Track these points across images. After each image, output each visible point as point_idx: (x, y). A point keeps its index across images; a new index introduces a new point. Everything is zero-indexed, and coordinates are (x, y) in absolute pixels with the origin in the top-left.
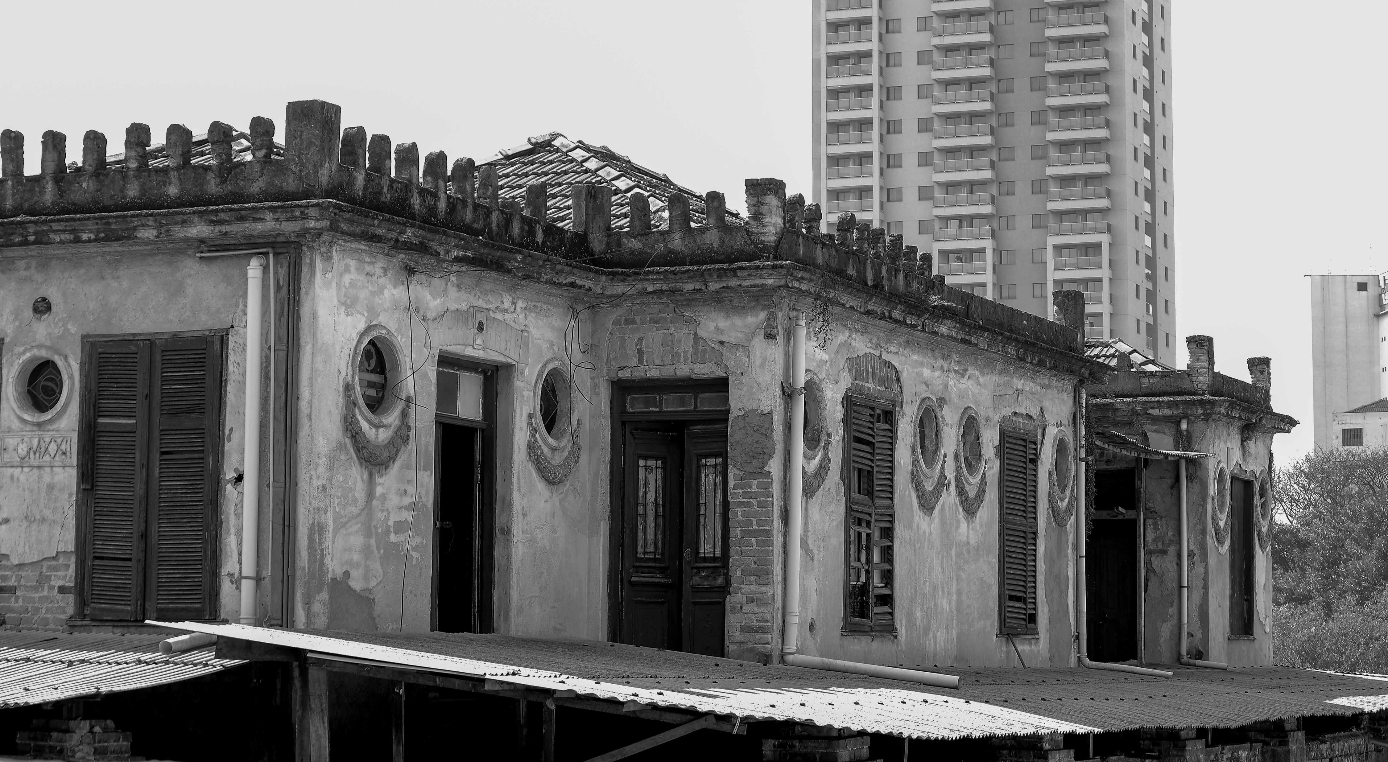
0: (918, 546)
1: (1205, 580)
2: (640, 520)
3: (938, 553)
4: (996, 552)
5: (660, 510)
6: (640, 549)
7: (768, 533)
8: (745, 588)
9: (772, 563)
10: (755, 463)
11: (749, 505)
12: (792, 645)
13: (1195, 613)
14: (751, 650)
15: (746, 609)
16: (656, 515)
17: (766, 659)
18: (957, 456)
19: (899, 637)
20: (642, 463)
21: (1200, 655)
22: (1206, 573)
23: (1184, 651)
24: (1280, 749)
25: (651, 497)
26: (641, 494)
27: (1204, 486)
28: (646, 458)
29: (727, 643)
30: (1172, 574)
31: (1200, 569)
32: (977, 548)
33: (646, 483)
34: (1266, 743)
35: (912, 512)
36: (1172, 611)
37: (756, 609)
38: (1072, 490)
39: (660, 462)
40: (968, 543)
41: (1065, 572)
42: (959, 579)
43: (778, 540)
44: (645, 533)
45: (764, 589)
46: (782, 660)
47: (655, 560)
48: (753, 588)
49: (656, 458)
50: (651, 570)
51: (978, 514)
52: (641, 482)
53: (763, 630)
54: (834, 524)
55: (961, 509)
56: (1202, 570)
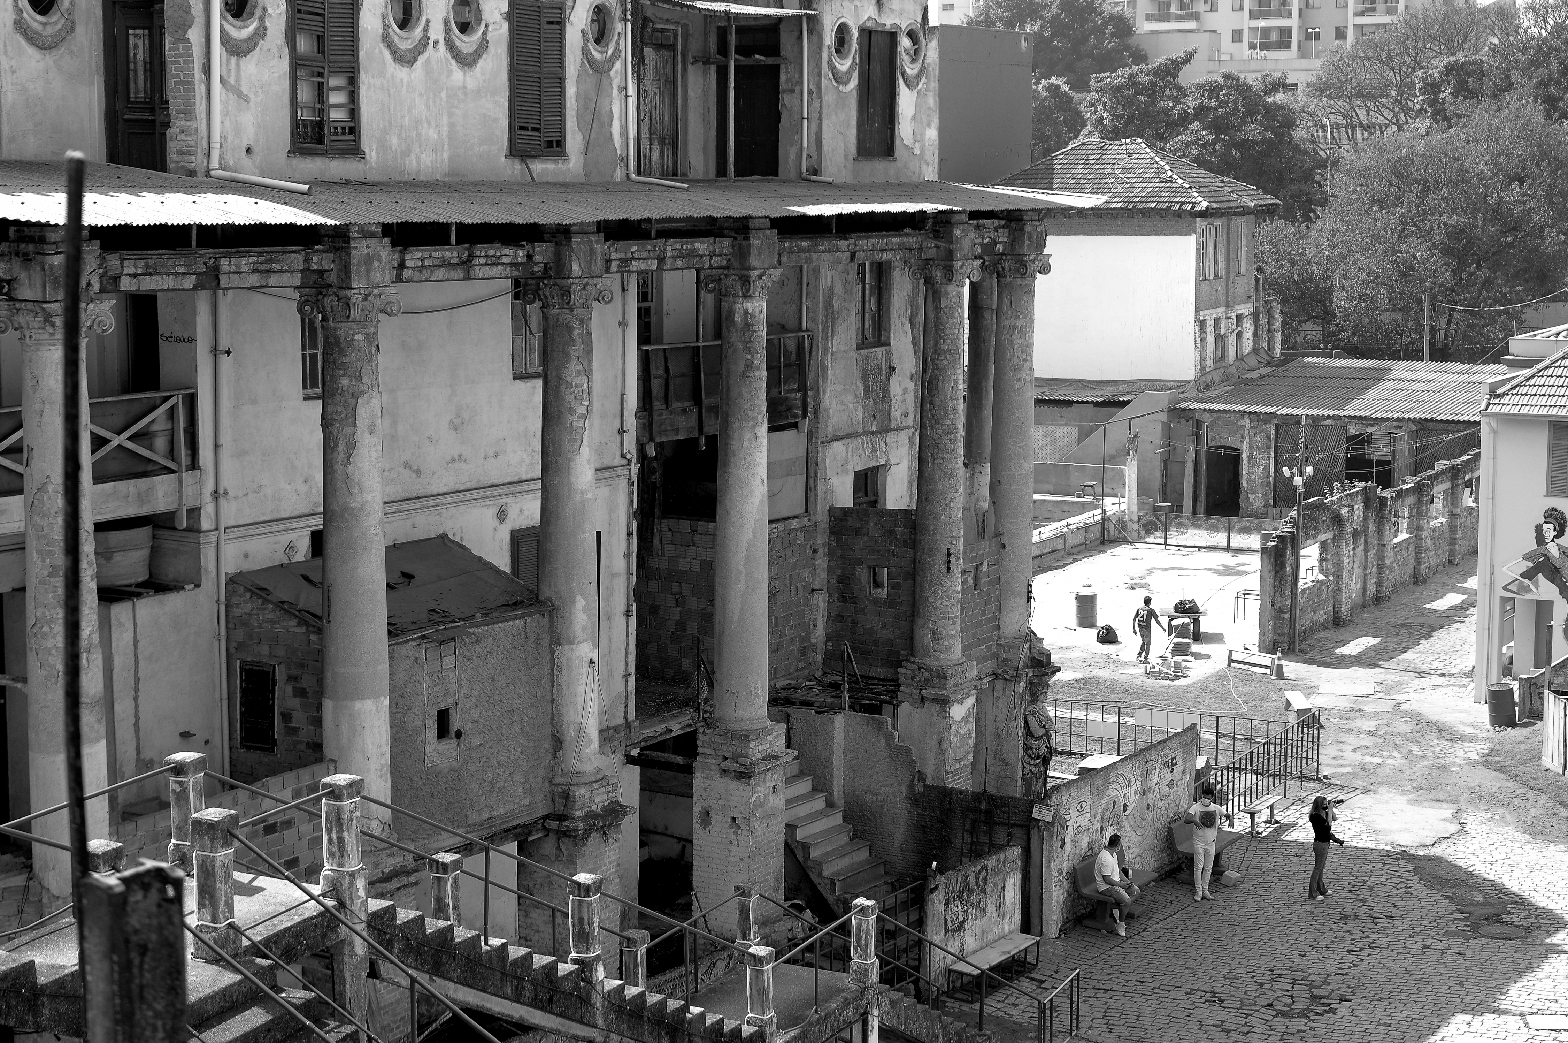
0: (392, 91)
1: (820, 113)
2: (131, 73)
3: (421, 95)
4: (506, 94)
5: (148, 66)
6: (132, 95)
7: (191, 83)
8: (178, 123)
9: (194, 104)
10: (180, 32)
11: (177, 62)
12: (215, 163)
13: (813, 139)
14: (182, 167)
15: (179, 138)
16: (145, 70)
17: (192, 173)
18: (446, 22)
19: (368, 157)
20: (131, 32)
21: (815, 172)
22: (821, 107)
23: (804, 169)
24: (744, 243)
25: (140, 57)
26: (132, 54)
27: (821, 38)
28: (134, 28)
29: (168, 162)
30: (797, 108)
31: (816, 104)
32: (478, 91)
33: (136, 47)
34: (735, 238)
35: (385, 64)
36: (797, 137)
37: (185, 138)
38: (617, 44)
39: (146, 32)
40: (465, 87)
41: (608, 108)
42: (450, 115)
43: (200, 89)
44: (136, 83)
45: (188, 124)
46: (208, 174)
47: (145, 103)
48: (183, 123)
49: (143, 28)
50: (142, 110)
51: (479, 65)
52: (131, 46)
53: (189, 153)
54: (276, 75)
55: (453, 62)
56: (818, 105)
